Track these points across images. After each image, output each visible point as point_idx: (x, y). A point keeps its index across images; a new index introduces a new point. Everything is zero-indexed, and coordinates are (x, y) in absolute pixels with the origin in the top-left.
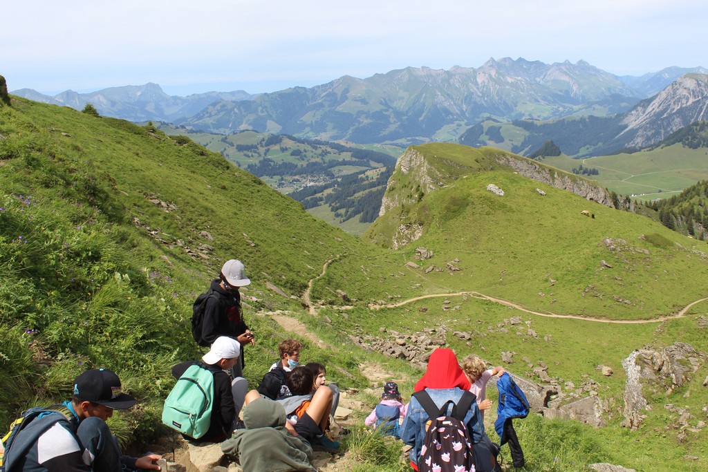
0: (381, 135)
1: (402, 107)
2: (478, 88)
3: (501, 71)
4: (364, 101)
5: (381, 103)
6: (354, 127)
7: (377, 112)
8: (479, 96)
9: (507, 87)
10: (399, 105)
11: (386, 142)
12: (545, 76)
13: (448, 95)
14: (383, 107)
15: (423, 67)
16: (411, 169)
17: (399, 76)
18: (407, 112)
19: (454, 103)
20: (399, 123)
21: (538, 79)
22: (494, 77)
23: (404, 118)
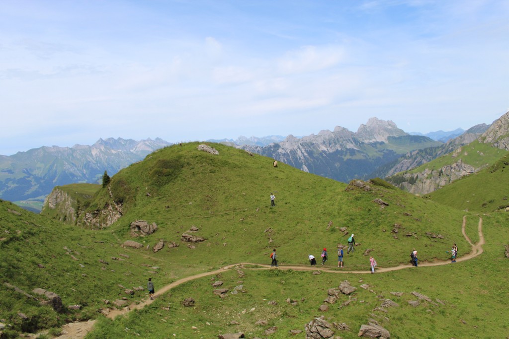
0: (26, 194)
1: (40, 174)
2: (93, 158)
3: (108, 147)
4: (10, 171)
5: (24, 172)
6: (4, 191)
7: (21, 178)
8: (94, 163)
9: (112, 157)
10: (38, 173)
11: (30, 199)
12: (136, 148)
13: (73, 164)
14: (26, 175)
15: (53, 146)
16: (57, 205)
17: (37, 153)
18: (44, 177)
19: (78, 169)
20: (39, 185)
21: (132, 151)
22: (103, 150)
23: (42, 181)
